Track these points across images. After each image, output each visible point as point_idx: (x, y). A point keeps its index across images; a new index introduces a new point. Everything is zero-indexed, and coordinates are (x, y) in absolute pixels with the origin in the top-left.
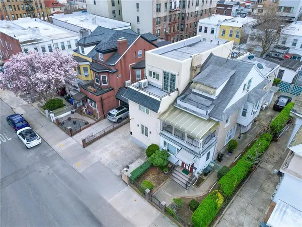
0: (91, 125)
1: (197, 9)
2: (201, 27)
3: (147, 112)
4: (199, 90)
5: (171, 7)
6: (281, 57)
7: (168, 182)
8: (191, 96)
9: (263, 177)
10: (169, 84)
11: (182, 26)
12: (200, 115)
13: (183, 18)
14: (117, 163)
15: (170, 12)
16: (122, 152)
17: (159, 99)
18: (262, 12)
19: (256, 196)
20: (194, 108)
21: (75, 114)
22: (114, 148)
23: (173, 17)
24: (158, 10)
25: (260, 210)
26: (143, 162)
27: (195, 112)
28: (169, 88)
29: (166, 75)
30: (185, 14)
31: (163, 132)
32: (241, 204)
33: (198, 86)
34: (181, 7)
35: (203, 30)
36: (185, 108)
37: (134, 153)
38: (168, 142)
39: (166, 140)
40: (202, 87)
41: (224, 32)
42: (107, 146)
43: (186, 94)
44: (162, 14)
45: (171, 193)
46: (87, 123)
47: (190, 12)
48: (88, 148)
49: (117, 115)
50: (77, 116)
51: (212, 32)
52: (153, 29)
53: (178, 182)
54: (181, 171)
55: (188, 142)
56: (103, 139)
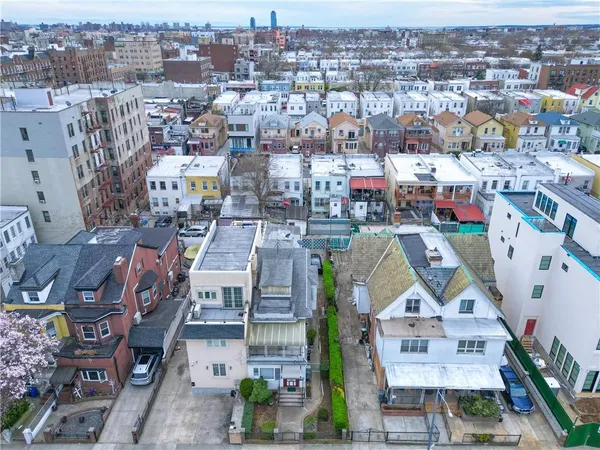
0: (112, 407)
1: (130, 153)
2: (153, 183)
3: (224, 344)
4: (272, 293)
5: (95, 163)
6: (280, 205)
7: (280, 413)
8: (264, 303)
9: (352, 353)
10: (233, 299)
11: (118, 186)
12: (288, 319)
13: (116, 174)
14: (204, 432)
15: (96, 171)
16: (197, 414)
17: (241, 323)
18: (207, 131)
19: (359, 373)
20: (279, 316)
21: (60, 407)
22: (181, 417)
23: (101, 176)
24: (81, 175)
25: (369, 383)
26: (242, 407)
27: (281, 319)
28: (233, 304)
29: (226, 291)
30: (118, 168)
31: (252, 359)
32: (354, 388)
33: (270, 289)
34: (108, 157)
35: (158, 185)
36: (267, 319)
37: (213, 407)
38: (259, 367)
39: (256, 367)
40: (275, 289)
41: (193, 185)
42: (168, 422)
43: (257, 303)
44: (87, 180)
45: (293, 420)
46: (103, 410)
47: (123, 162)
48: (144, 439)
49: (149, 370)
50: (67, 410)
51: (175, 187)
52: (81, 206)
53: (291, 404)
54: (286, 392)
55: (287, 356)
56: (153, 416)
